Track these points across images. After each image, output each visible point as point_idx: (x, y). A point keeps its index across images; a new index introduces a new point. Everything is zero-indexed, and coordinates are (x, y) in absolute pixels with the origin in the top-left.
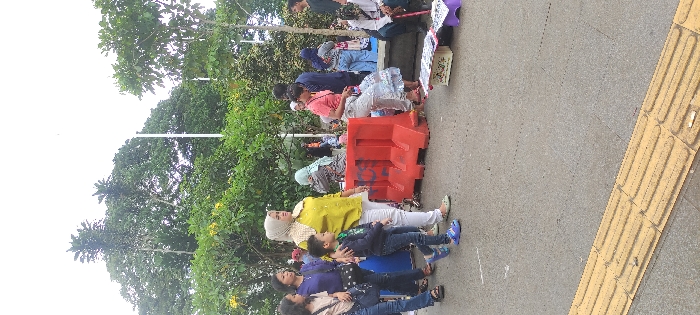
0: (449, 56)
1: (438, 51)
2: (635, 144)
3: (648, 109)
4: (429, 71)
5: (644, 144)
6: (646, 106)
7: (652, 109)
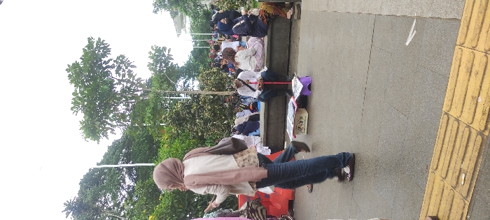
0: (305, 115)
1: (297, 112)
2: (429, 191)
3: (435, 168)
4: (292, 126)
5: (435, 193)
6: (433, 165)
7: (437, 168)
